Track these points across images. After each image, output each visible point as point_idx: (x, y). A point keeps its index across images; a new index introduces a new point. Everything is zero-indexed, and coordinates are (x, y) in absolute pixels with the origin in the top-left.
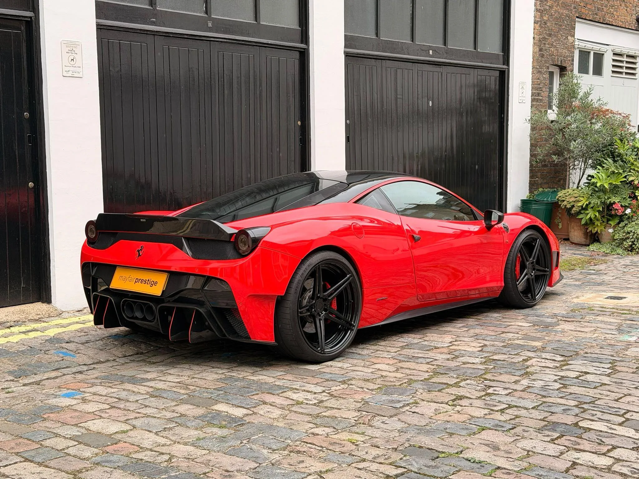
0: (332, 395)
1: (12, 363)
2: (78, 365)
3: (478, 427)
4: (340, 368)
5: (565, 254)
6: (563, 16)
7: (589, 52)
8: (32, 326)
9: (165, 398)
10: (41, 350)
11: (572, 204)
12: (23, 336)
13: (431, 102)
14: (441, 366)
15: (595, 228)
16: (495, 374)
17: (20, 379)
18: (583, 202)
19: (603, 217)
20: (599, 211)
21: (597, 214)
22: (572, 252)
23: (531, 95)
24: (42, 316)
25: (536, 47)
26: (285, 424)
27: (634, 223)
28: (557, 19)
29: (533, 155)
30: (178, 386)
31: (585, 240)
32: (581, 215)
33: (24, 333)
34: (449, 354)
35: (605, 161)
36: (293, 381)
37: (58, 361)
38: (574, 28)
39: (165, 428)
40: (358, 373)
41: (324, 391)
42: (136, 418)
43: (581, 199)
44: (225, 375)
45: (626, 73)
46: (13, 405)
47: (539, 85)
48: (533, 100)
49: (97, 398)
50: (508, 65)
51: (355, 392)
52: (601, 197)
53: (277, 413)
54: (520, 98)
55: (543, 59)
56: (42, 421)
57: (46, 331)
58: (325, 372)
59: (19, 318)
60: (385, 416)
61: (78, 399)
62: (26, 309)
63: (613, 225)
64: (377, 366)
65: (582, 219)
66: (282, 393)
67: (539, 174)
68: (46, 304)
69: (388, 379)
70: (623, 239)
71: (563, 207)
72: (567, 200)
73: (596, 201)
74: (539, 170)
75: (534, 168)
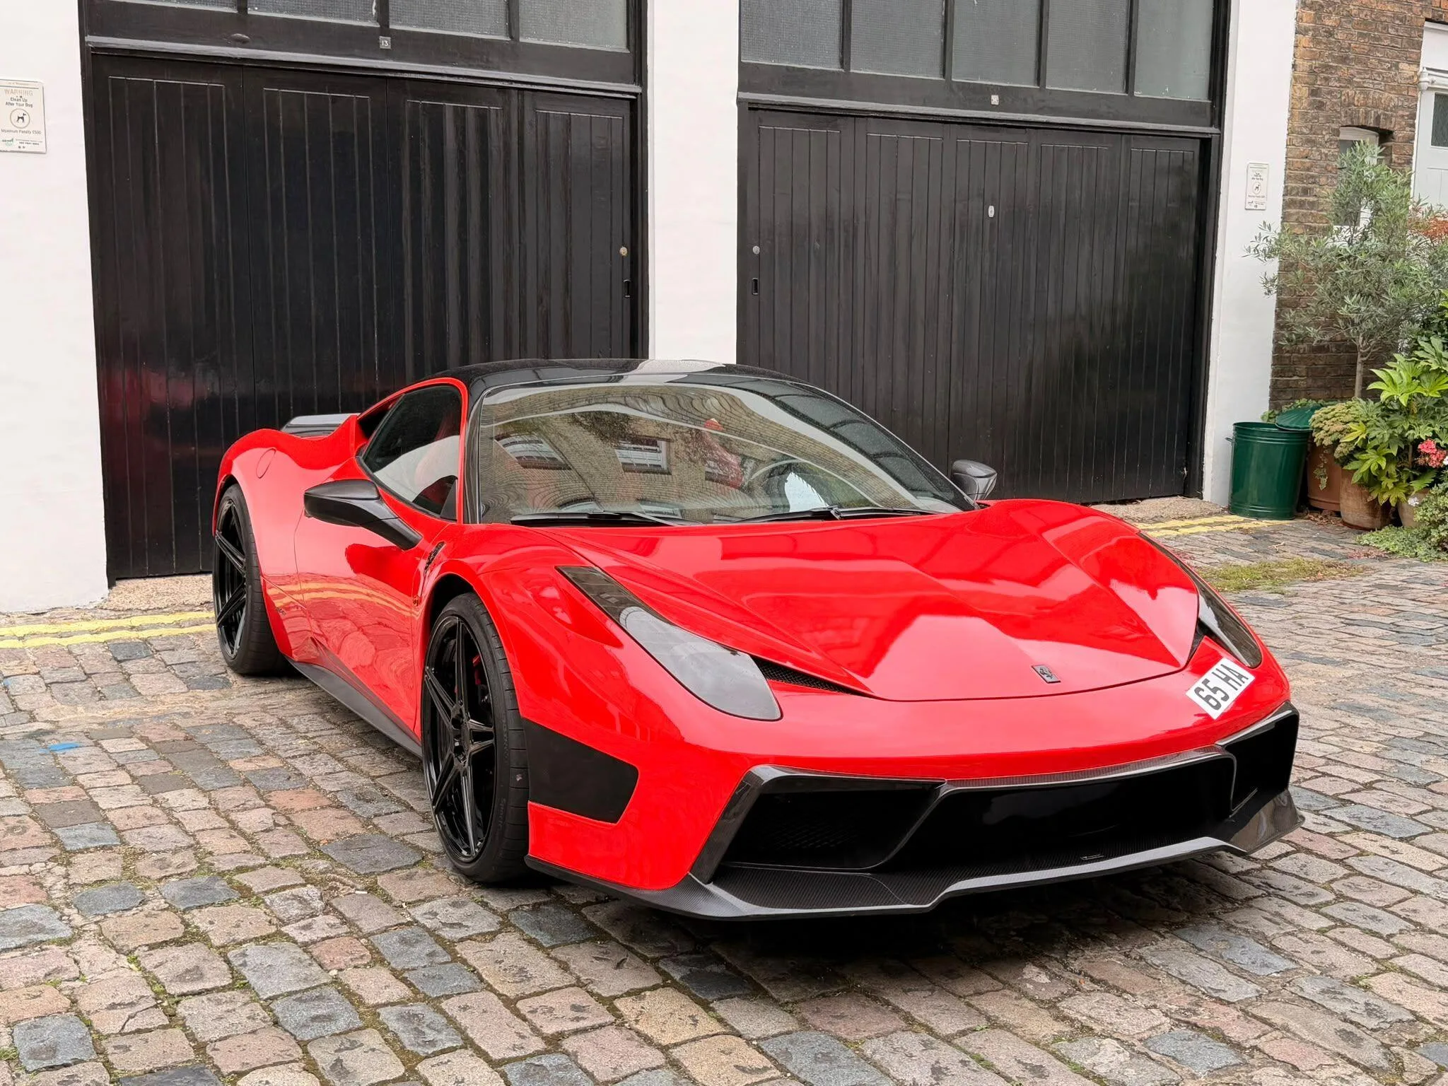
6: (1383, 19)
11: (1334, 437)
13: (992, 209)
15: (1383, 493)
18: (1358, 433)
21: (1382, 463)
23: (1282, 194)
25: (1299, 85)
28: (1365, 23)
29: (1280, 326)
31: (1368, 518)
32: (1355, 462)
38: (1419, 45)
43: (1351, 425)
47: (1308, 169)
48: (1287, 205)
50: (1220, 125)
52: (1396, 425)
54: (1250, 200)
55: (1321, 113)
63: (1418, 489)
65: (1355, 470)
67: (1302, 368)
70: (1434, 522)
71: (1318, 444)
72: (1326, 428)
73: (1382, 433)
74: (1301, 359)
75: (1287, 355)
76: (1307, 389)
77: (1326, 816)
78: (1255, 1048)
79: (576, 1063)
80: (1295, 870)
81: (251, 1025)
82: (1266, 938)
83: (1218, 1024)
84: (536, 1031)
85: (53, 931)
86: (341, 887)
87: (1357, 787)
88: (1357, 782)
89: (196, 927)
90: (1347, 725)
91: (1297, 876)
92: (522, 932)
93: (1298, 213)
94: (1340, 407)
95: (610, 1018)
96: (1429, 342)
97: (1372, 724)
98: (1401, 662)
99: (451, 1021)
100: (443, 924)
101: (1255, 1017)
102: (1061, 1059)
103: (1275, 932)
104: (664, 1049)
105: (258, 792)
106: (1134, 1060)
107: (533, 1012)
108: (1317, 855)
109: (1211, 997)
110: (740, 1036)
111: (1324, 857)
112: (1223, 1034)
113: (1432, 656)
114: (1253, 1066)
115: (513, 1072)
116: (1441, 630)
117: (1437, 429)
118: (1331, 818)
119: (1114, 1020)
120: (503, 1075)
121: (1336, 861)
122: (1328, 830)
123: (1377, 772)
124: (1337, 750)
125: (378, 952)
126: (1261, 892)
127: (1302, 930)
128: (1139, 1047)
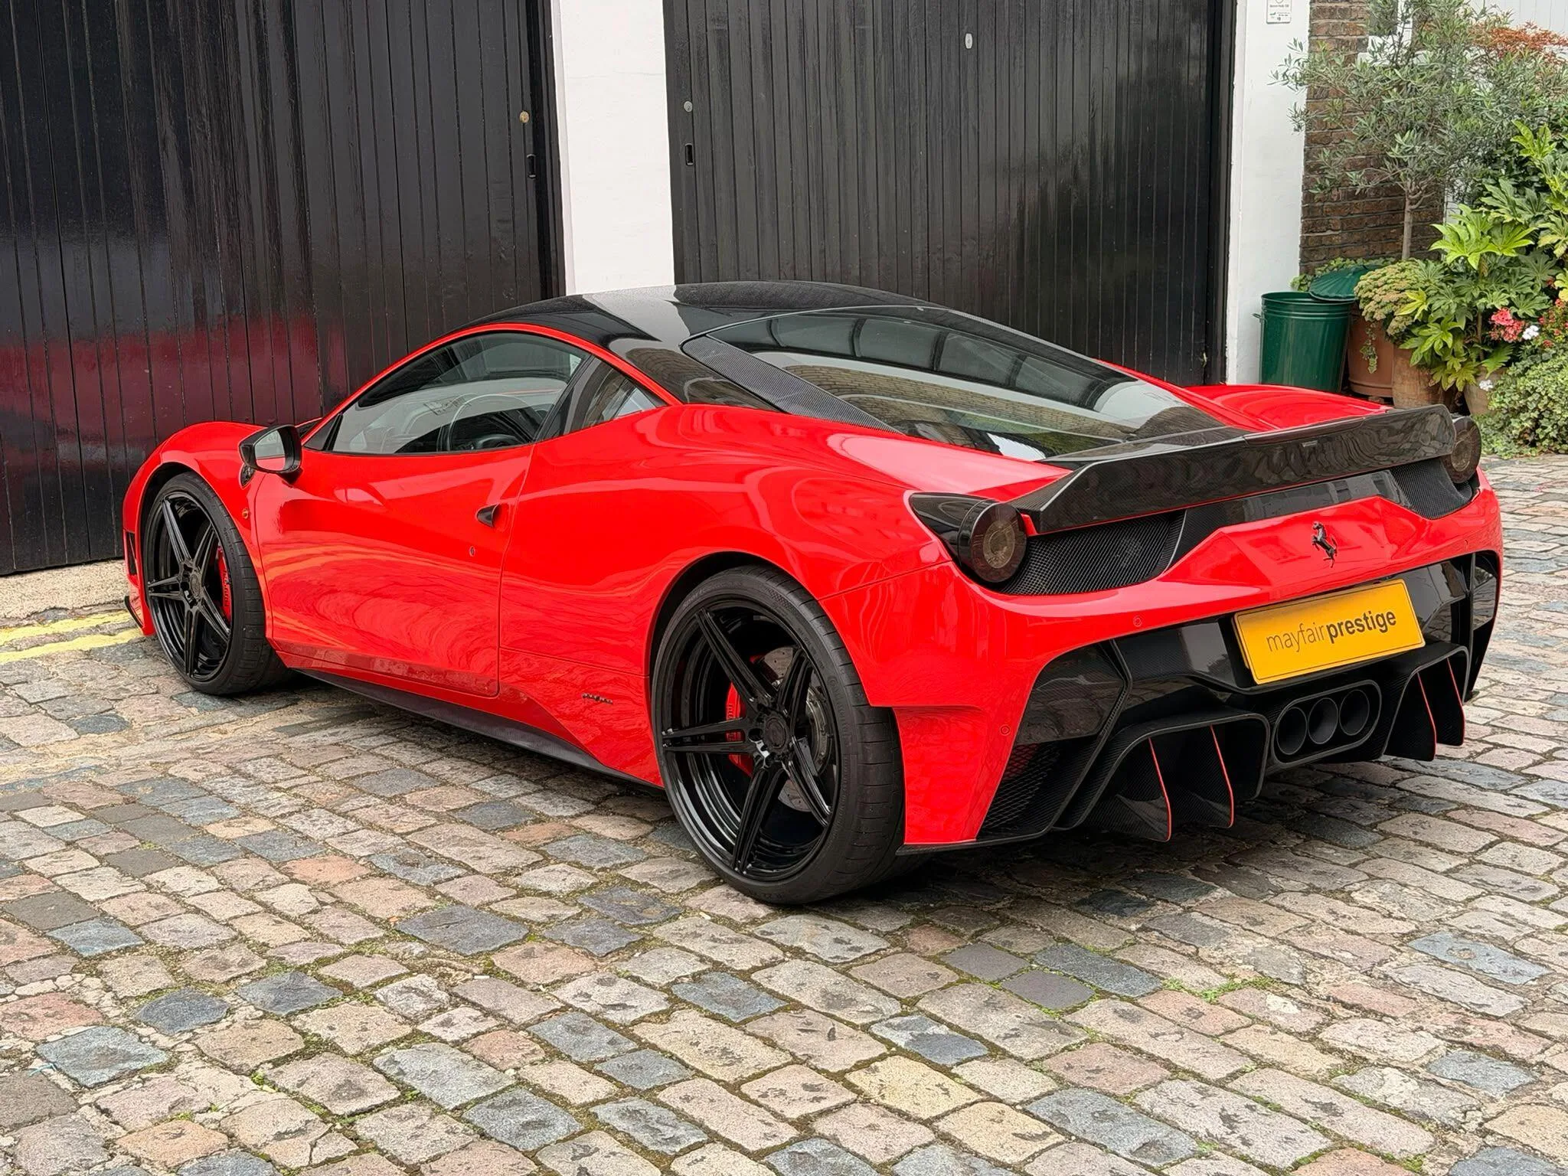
4: (173, 896)
11: (1386, 310)
13: (969, 38)
14: (449, 900)
15: (1447, 376)
18: (1417, 304)
19: (1469, 346)
21: (1451, 339)
27: (1545, 367)
29: (1309, 169)
32: (1413, 340)
40: (187, 921)
48: (1315, 14)
51: (64, 1008)
52: (1462, 292)
54: (1272, 10)
63: (1489, 370)
65: (1414, 350)
67: (1335, 219)
70: (1513, 410)
71: (1367, 319)
72: (1377, 298)
73: (1446, 304)
74: (1334, 209)
75: (1320, 204)
76: (1342, 246)
77: (1517, 796)
78: (1542, 1063)
79: (840, 1146)
80: (1507, 863)
81: (458, 1140)
82: (1506, 942)
83: (1497, 1042)
84: (779, 1116)
85: (141, 1057)
86: (452, 971)
87: (1538, 758)
88: (1534, 753)
89: (315, 1035)
90: (1498, 682)
91: (1512, 870)
92: (699, 1009)
93: (1328, 24)
94: (1391, 270)
95: (852, 1096)
96: (1497, 184)
97: (1524, 678)
98: (1527, 596)
99: (681, 1115)
100: (604, 1006)
101: (1530, 1031)
102: (1348, 1093)
103: (1514, 934)
104: (927, 1123)
105: (270, 864)
106: (1424, 1087)
107: (764, 1095)
108: (1523, 843)
109: (1476, 1013)
110: (1001, 1101)
111: (1532, 845)
112: (1505, 1052)
113: (1559, 587)
114: (1547, 1083)
115: (780, 1161)
116: (1558, 552)
117: (1513, 296)
118: (1523, 798)
119: (1386, 1048)
120: (772, 1168)
121: (1545, 848)
122: (1524, 813)
123: (1551, 738)
124: (1499, 714)
125: (548, 1045)
126: (1479, 892)
127: (1539, 930)
128: (1423, 1073)
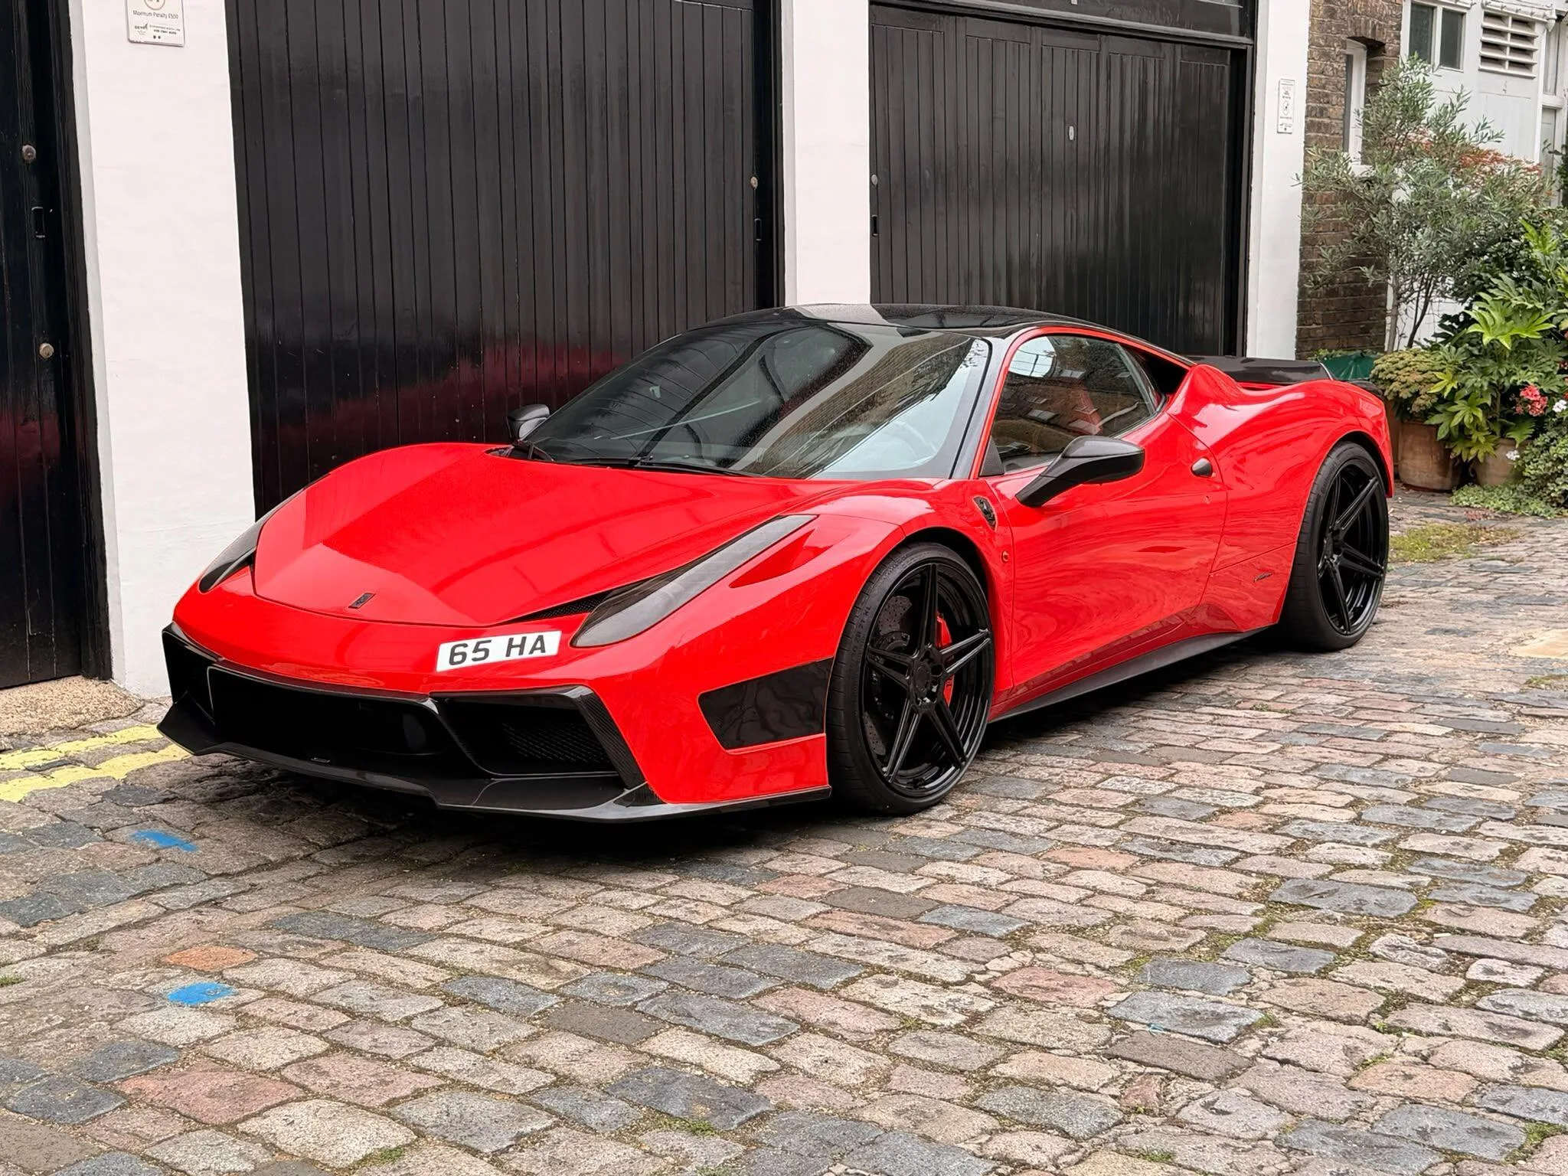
0: (998, 992)
1: (11, 875)
2: (204, 876)
3: (1522, 1124)
4: (979, 885)
5: (1404, 515)
7: (1433, 8)
8: (60, 748)
9: (491, 1009)
10: (92, 828)
11: (1413, 389)
12: (37, 782)
13: (1072, 130)
14: (1271, 876)
15: (1470, 448)
16: (1453, 908)
17: (38, 929)
18: (1445, 384)
19: (1493, 420)
20: (1483, 407)
21: (1480, 414)
22: (1418, 509)
23: (1304, 114)
24: (88, 717)
26: (898, 1113)
29: (1304, 267)
30: (520, 961)
31: (1440, 478)
32: (1437, 416)
33: (41, 770)
34: (1271, 831)
35: (1495, 281)
36: (860, 936)
37: (144, 864)
39: (519, 1136)
40: (1041, 904)
41: (969, 979)
42: (418, 1094)
43: (1439, 375)
44: (652, 915)
45: (1513, 64)
46: (24, 1040)
47: (1324, 87)
48: (1310, 127)
49: (281, 1009)
50: (1253, 35)
51: (1068, 979)
52: (1489, 371)
53: (854, 1065)
54: (1281, 121)
55: (1333, 22)
56: (122, 1107)
57: (102, 765)
58: (942, 904)
59: (22, 726)
60: (1203, 1080)
61: (223, 1012)
62: (41, 696)
63: (1519, 441)
64: (1087, 878)
65: (1437, 426)
66: (846, 983)
67: (1318, 314)
68: (97, 682)
69: (1140, 926)
70: (1545, 476)
72: (1400, 379)
73: (1478, 382)
74: (1318, 305)
75: (1308, 299)
85: (1235, 1014)
93: (1316, 137)
